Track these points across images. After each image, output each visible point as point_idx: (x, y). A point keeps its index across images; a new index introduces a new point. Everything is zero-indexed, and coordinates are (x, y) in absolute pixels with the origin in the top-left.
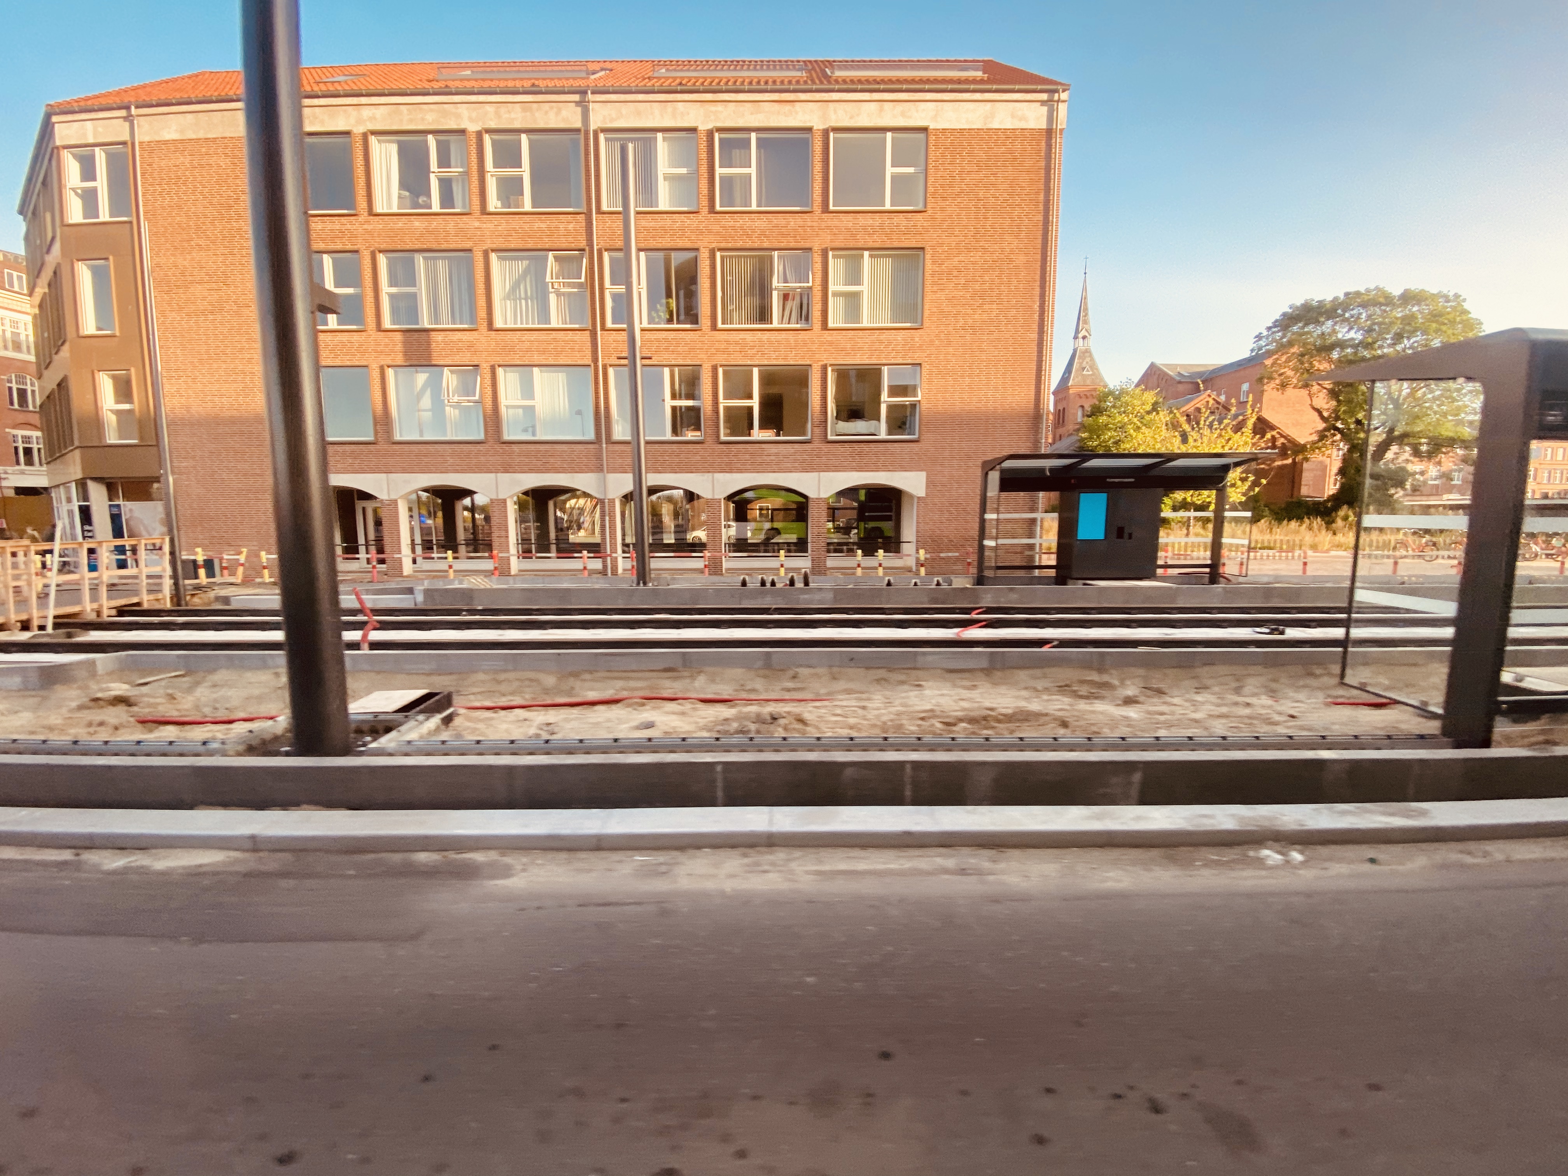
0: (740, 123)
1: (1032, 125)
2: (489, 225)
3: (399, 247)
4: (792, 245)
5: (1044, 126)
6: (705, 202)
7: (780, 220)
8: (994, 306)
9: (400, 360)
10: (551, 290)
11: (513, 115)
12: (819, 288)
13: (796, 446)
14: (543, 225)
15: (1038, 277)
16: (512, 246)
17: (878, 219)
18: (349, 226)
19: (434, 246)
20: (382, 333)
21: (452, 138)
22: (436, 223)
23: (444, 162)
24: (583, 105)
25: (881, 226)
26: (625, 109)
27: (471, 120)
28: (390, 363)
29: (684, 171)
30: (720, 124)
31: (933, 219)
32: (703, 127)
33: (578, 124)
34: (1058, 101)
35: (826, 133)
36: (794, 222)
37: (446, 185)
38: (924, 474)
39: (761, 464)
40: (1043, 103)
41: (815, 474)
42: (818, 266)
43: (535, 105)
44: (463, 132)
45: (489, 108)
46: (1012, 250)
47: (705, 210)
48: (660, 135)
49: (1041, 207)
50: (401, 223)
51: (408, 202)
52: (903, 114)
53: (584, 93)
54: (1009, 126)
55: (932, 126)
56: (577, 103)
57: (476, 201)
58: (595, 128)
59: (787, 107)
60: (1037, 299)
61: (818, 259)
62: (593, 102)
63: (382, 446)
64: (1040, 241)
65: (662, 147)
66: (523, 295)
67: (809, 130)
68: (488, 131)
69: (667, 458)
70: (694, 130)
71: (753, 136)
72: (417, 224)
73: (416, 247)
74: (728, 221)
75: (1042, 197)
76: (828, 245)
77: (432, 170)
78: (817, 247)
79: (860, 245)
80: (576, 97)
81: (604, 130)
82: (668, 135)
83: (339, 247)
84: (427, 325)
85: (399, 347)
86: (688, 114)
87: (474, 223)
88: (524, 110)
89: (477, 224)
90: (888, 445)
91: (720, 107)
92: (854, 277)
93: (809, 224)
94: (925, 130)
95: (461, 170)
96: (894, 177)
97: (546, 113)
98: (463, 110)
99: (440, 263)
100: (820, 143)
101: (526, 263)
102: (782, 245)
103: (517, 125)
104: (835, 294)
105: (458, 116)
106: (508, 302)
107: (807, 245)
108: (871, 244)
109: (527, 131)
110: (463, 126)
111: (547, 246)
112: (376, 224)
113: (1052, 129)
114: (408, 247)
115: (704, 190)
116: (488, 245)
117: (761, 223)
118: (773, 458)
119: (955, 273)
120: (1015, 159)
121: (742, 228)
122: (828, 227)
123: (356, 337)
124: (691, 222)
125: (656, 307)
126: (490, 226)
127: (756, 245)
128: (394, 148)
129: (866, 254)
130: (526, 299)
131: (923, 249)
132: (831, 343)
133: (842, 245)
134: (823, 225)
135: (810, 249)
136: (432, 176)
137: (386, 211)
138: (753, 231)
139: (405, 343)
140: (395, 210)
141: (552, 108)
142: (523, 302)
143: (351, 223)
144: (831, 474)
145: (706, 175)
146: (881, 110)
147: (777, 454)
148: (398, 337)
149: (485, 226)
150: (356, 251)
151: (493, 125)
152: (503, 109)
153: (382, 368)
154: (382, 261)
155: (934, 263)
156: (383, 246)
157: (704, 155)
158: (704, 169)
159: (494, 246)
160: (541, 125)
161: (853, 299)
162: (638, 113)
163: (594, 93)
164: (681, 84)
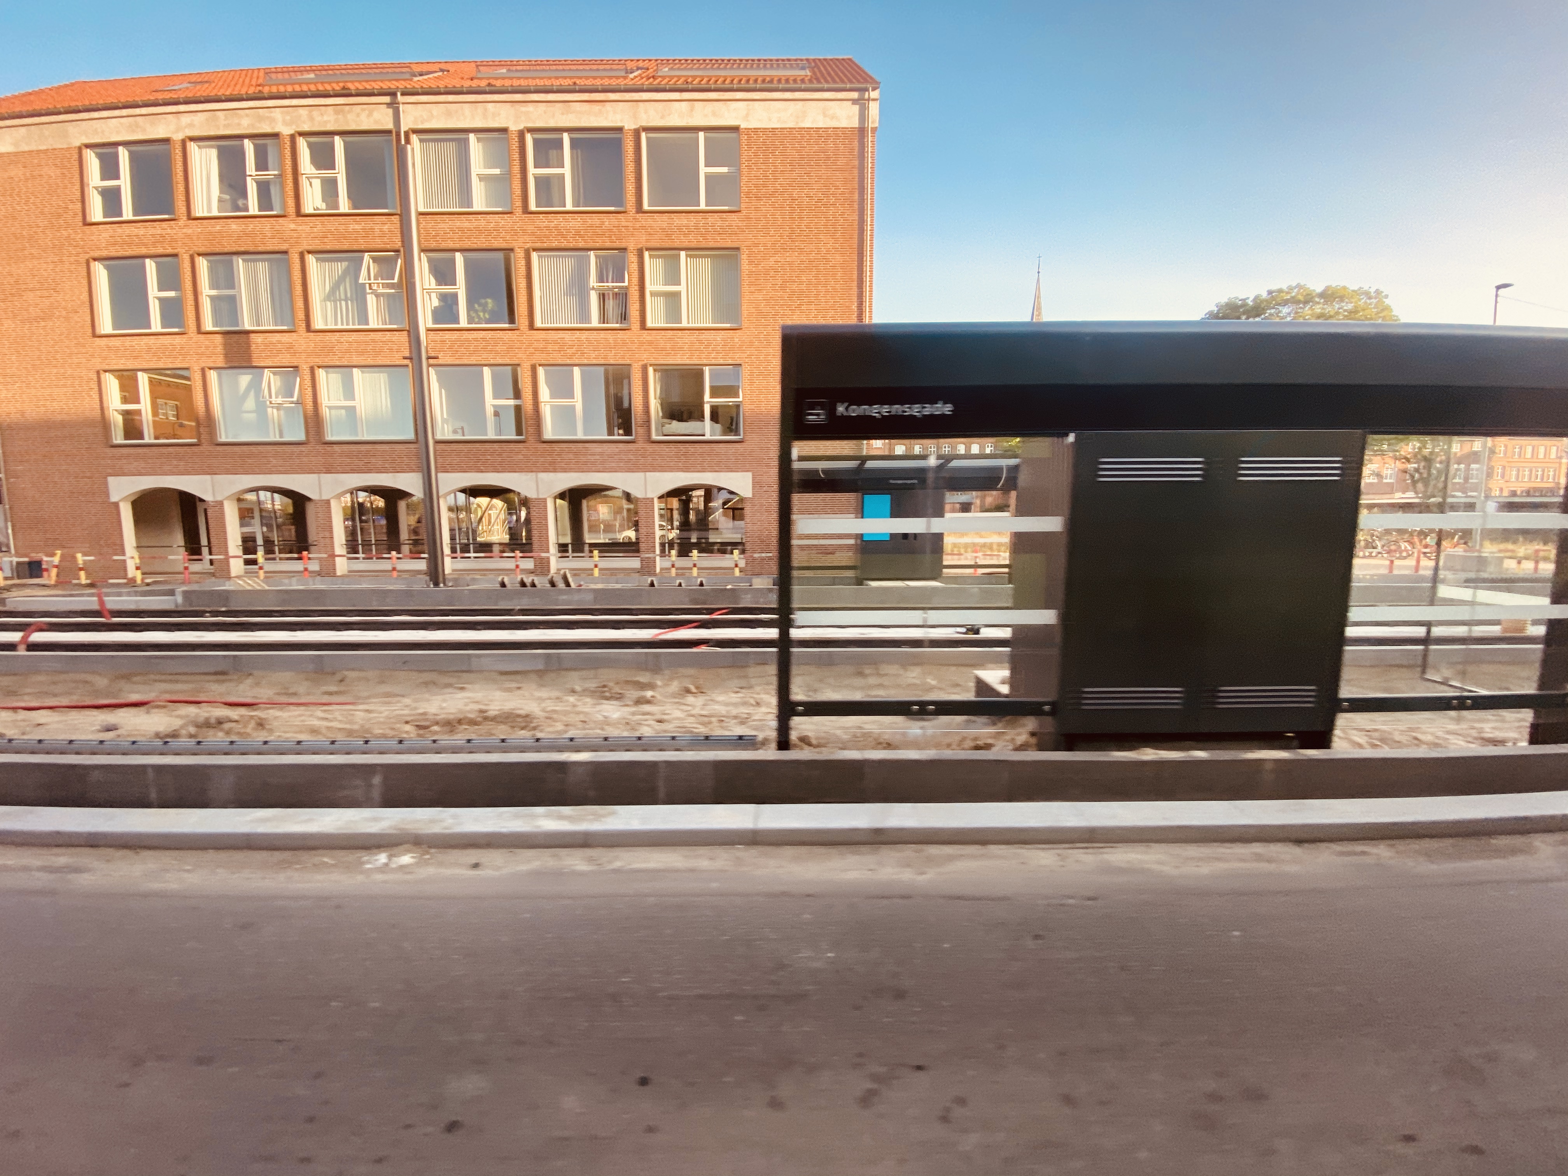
0: (552, 124)
1: (844, 124)
2: (304, 227)
3: (217, 250)
4: (608, 244)
5: (855, 123)
6: (519, 203)
7: (595, 220)
8: (813, 307)
9: (220, 362)
10: (368, 291)
11: (326, 118)
12: (637, 288)
13: (621, 445)
14: (357, 227)
15: (855, 276)
16: (328, 248)
17: (693, 219)
18: (169, 231)
19: (251, 249)
20: (203, 336)
21: (268, 142)
22: (251, 225)
23: (262, 164)
24: (394, 105)
25: (697, 227)
26: (436, 110)
27: (285, 123)
28: (212, 365)
29: (497, 171)
30: (530, 125)
31: (748, 218)
32: (514, 127)
33: (390, 126)
34: (869, 100)
35: (637, 133)
36: (608, 222)
37: (264, 188)
38: (750, 475)
39: (585, 463)
40: (854, 101)
41: (641, 475)
42: (634, 267)
43: (347, 108)
44: (276, 135)
45: (302, 111)
46: (828, 251)
47: (519, 211)
48: (472, 136)
49: (856, 206)
50: (218, 226)
51: (228, 205)
52: (714, 114)
53: (393, 94)
54: (821, 125)
55: (743, 126)
56: (389, 105)
57: (291, 202)
58: (406, 129)
59: (596, 107)
60: (855, 299)
61: (633, 258)
62: (403, 103)
63: (205, 448)
64: (856, 241)
65: (475, 146)
66: (343, 297)
67: (620, 129)
68: (301, 134)
69: (489, 457)
70: (504, 130)
71: (566, 137)
72: (234, 227)
73: (234, 249)
74: (542, 222)
75: (856, 196)
76: (643, 244)
77: (248, 173)
78: (632, 246)
79: (676, 245)
80: (387, 99)
81: (416, 131)
82: (481, 135)
83: (160, 251)
84: (247, 327)
85: (220, 349)
86: (499, 114)
87: (289, 225)
88: (337, 113)
89: (292, 226)
90: (713, 445)
91: (530, 108)
92: (673, 276)
93: (624, 224)
94: (736, 129)
95: (276, 173)
96: (708, 177)
97: (358, 115)
98: (277, 114)
99: (260, 265)
100: (632, 143)
101: (345, 264)
102: (598, 245)
103: (330, 127)
104: (653, 294)
105: (272, 120)
106: (328, 303)
107: (623, 245)
108: (686, 244)
109: (341, 133)
110: (276, 130)
111: (363, 247)
112: (195, 228)
113: (864, 128)
114: (226, 250)
115: (518, 191)
116: (305, 246)
117: (575, 223)
118: (598, 457)
119: (772, 273)
120: (828, 158)
121: (556, 228)
122: (643, 227)
123: (178, 339)
124: (504, 222)
125: (474, 307)
126: (307, 228)
127: (571, 245)
128: (214, 153)
129: (683, 254)
130: (346, 300)
131: (738, 249)
132: (650, 343)
133: (658, 245)
134: (638, 225)
135: (625, 249)
136: (249, 179)
137: (206, 214)
138: (568, 231)
139: (226, 345)
140: (215, 213)
141: (363, 110)
142: (343, 303)
143: (172, 228)
144: (657, 474)
145: (519, 176)
146: (692, 109)
147: (601, 454)
148: (219, 339)
149: (300, 228)
150: (175, 255)
151: (306, 128)
152: (316, 112)
153: (203, 370)
154: (203, 264)
155: (751, 262)
156: (202, 250)
157: (516, 156)
158: (516, 169)
159: (310, 248)
160: (353, 127)
161: (673, 299)
162: (449, 114)
163: (403, 94)
164: (489, 85)
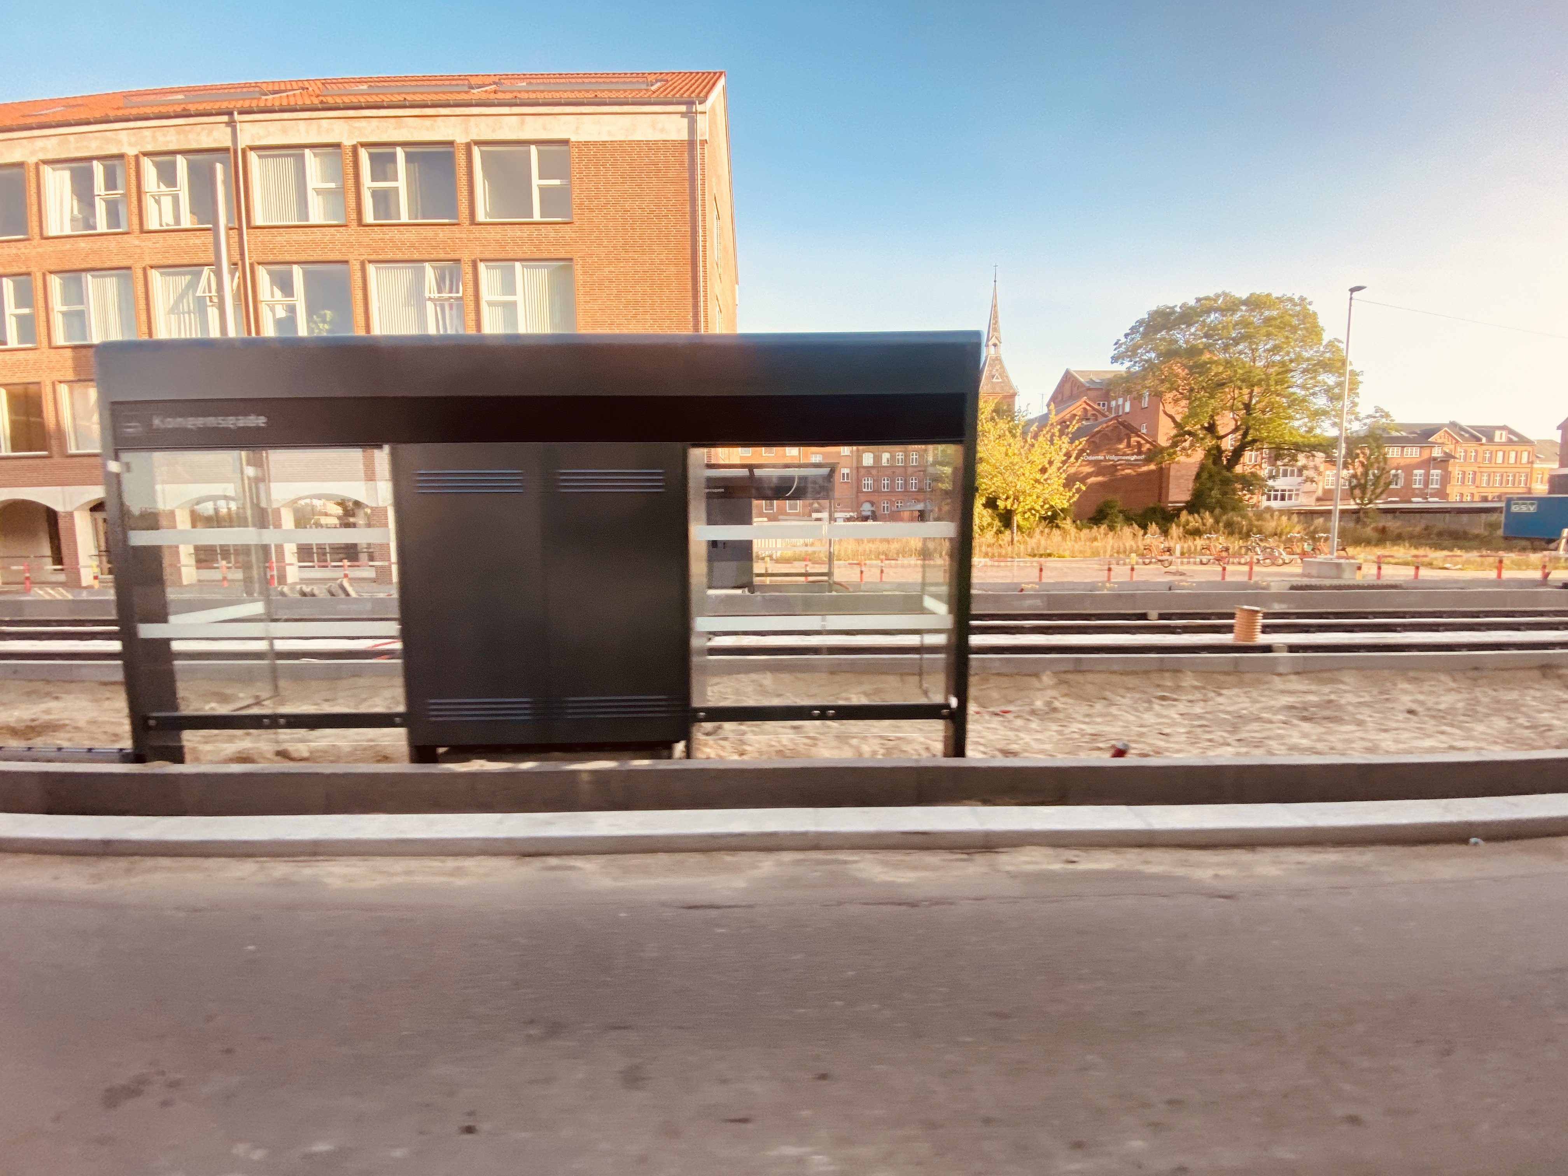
0: (385, 138)
1: (674, 136)
2: (148, 243)
3: (67, 268)
4: (442, 256)
5: (685, 136)
6: (354, 216)
7: (429, 232)
8: (648, 317)
9: (70, 376)
10: (209, 303)
11: (168, 138)
12: (472, 298)
14: (198, 241)
15: (689, 287)
16: (170, 262)
17: (526, 231)
18: (23, 250)
19: (99, 266)
20: (52, 350)
21: (116, 162)
22: (99, 243)
23: (111, 184)
24: (231, 124)
25: (530, 238)
26: (273, 127)
27: (131, 145)
28: (62, 379)
29: (332, 185)
30: (364, 140)
31: (581, 229)
32: (348, 142)
33: (228, 143)
34: (696, 113)
35: (468, 147)
36: (442, 234)
37: (111, 207)
40: (683, 114)
42: (469, 276)
43: (188, 128)
44: (121, 156)
45: (147, 133)
46: (661, 260)
47: (355, 223)
48: (307, 151)
49: (688, 217)
50: (68, 245)
51: (81, 224)
52: (544, 128)
53: (230, 114)
54: (651, 138)
55: (573, 138)
56: (228, 124)
57: (135, 220)
58: (243, 146)
59: (427, 122)
60: (690, 307)
61: (468, 269)
62: (240, 122)
63: (57, 459)
64: (689, 251)
65: (312, 161)
66: (186, 309)
67: (451, 143)
68: (145, 154)
69: (329, 467)
70: (338, 146)
71: (400, 153)
72: (83, 245)
73: (83, 266)
74: (377, 233)
75: (688, 209)
76: (478, 255)
77: (96, 193)
78: (466, 257)
79: (510, 256)
80: (225, 118)
81: (252, 148)
82: (317, 151)
83: (15, 270)
84: (96, 341)
85: (70, 363)
86: (333, 130)
87: (133, 241)
88: (178, 133)
89: (137, 242)
91: (363, 123)
92: (509, 286)
93: (457, 235)
94: (566, 142)
95: (122, 192)
96: (543, 190)
97: (199, 134)
98: (123, 135)
99: (108, 280)
100: (464, 157)
101: (188, 278)
102: (433, 257)
103: (172, 147)
104: (490, 304)
105: (119, 142)
106: (173, 316)
107: (457, 256)
108: (520, 255)
109: (183, 152)
110: (123, 151)
111: (202, 261)
112: (48, 247)
113: (694, 141)
114: (75, 267)
115: (352, 204)
116: (148, 262)
117: (411, 234)
119: (607, 283)
120: (659, 171)
121: (391, 240)
122: (476, 239)
123: (31, 355)
124: (340, 235)
125: (313, 317)
126: (150, 244)
127: (406, 257)
128: (67, 174)
129: (518, 265)
130: (189, 313)
131: (571, 259)
133: (492, 256)
134: (472, 236)
135: (459, 261)
136: (97, 199)
137: (59, 233)
138: (403, 243)
139: (75, 359)
140: (68, 231)
141: (203, 129)
142: (187, 316)
143: (26, 248)
145: (353, 189)
146: (523, 123)
148: (68, 353)
149: (143, 244)
150: (28, 274)
151: (149, 148)
152: (159, 133)
153: (53, 384)
154: (55, 282)
155: (585, 273)
156: (53, 268)
157: (350, 170)
158: (351, 182)
159: (153, 263)
160: (194, 146)
161: (510, 308)
162: (284, 131)
163: (240, 113)
164: (322, 102)
